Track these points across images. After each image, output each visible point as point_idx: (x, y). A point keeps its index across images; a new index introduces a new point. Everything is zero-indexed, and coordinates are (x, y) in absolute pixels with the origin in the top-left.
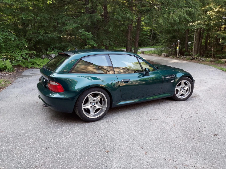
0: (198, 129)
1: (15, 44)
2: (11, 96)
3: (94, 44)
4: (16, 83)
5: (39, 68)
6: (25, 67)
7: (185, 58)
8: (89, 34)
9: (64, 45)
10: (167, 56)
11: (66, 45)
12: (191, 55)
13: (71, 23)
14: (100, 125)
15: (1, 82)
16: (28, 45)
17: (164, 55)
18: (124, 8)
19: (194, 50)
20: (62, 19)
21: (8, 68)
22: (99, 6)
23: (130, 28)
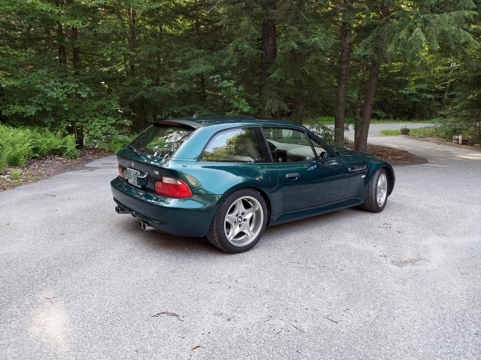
3: (244, 107)
6: (108, 150)
10: (465, 142)
13: (200, 63)
15: (19, 177)
17: (455, 141)
21: (69, 150)
22: (243, 21)
23: (344, 72)
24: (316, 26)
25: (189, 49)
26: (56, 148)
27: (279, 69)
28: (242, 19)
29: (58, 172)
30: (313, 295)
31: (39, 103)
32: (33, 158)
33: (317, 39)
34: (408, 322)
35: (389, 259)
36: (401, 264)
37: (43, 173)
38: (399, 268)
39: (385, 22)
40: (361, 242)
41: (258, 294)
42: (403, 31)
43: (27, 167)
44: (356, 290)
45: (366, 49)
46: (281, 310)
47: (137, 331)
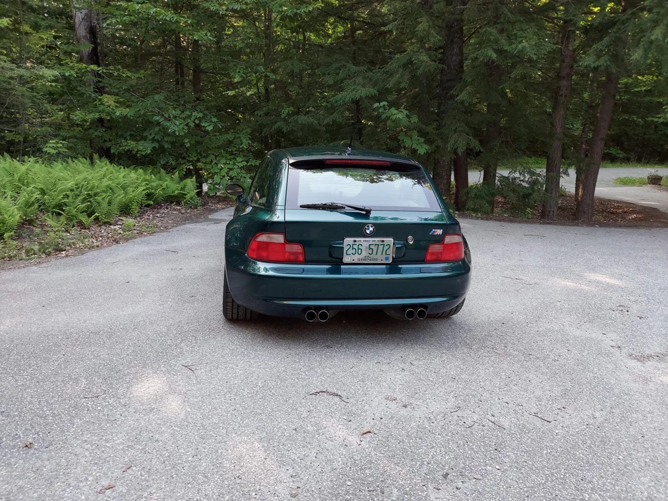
13: (357, 85)
15: (133, 228)
21: (187, 197)
22: (421, 23)
23: (563, 91)
24: (525, 26)
25: (344, 65)
26: (173, 194)
27: (468, 88)
28: (419, 20)
29: (177, 224)
30: (515, 388)
31: (156, 138)
32: (146, 206)
33: (525, 44)
34: (652, 430)
35: (624, 351)
36: (642, 358)
37: (159, 224)
38: (639, 364)
39: (629, 17)
40: (583, 327)
41: (441, 380)
42: (658, 28)
43: (139, 216)
44: (576, 386)
45: (599, 56)
46: (472, 402)
47: (293, 409)
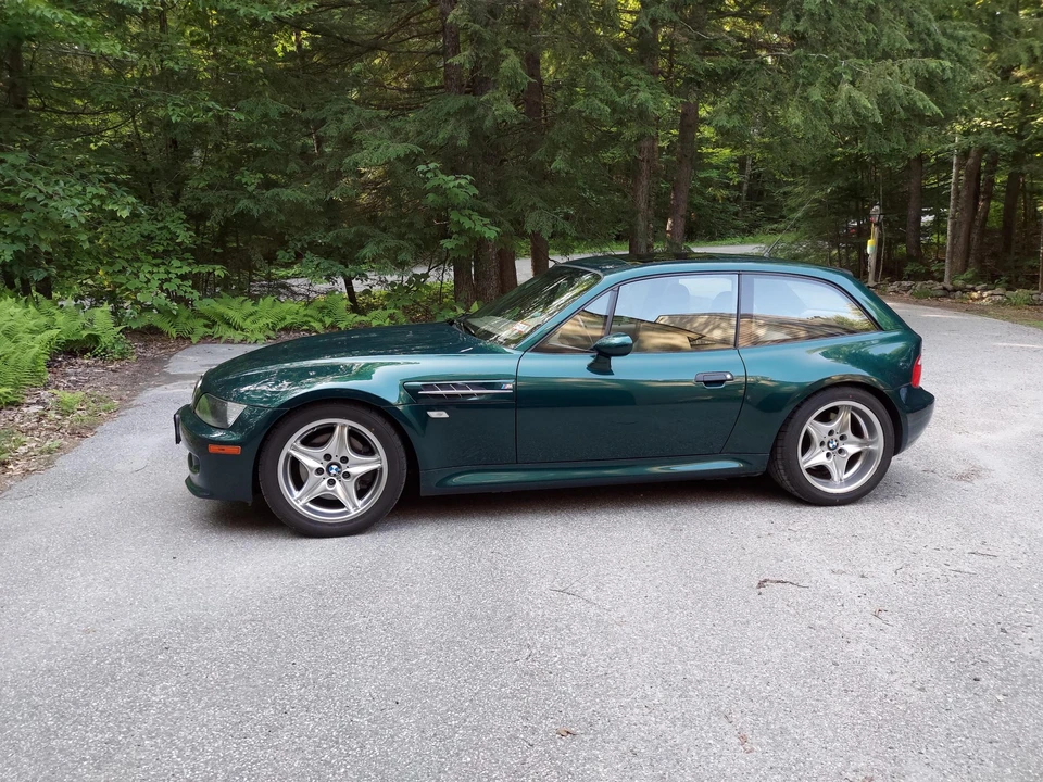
0: (996, 630)
1: (133, 234)
2: (120, 467)
3: (485, 229)
4: (139, 411)
5: (236, 341)
6: (175, 335)
7: (906, 291)
8: (459, 186)
9: (350, 237)
11: (359, 234)
12: (936, 274)
13: (382, 139)
14: (525, 607)
15: (76, 407)
16: (191, 236)
18: (621, 63)
19: (952, 252)
20: (341, 121)
21: (105, 340)
22: (507, 56)
26: (74, 338)
31: (23, 232)
